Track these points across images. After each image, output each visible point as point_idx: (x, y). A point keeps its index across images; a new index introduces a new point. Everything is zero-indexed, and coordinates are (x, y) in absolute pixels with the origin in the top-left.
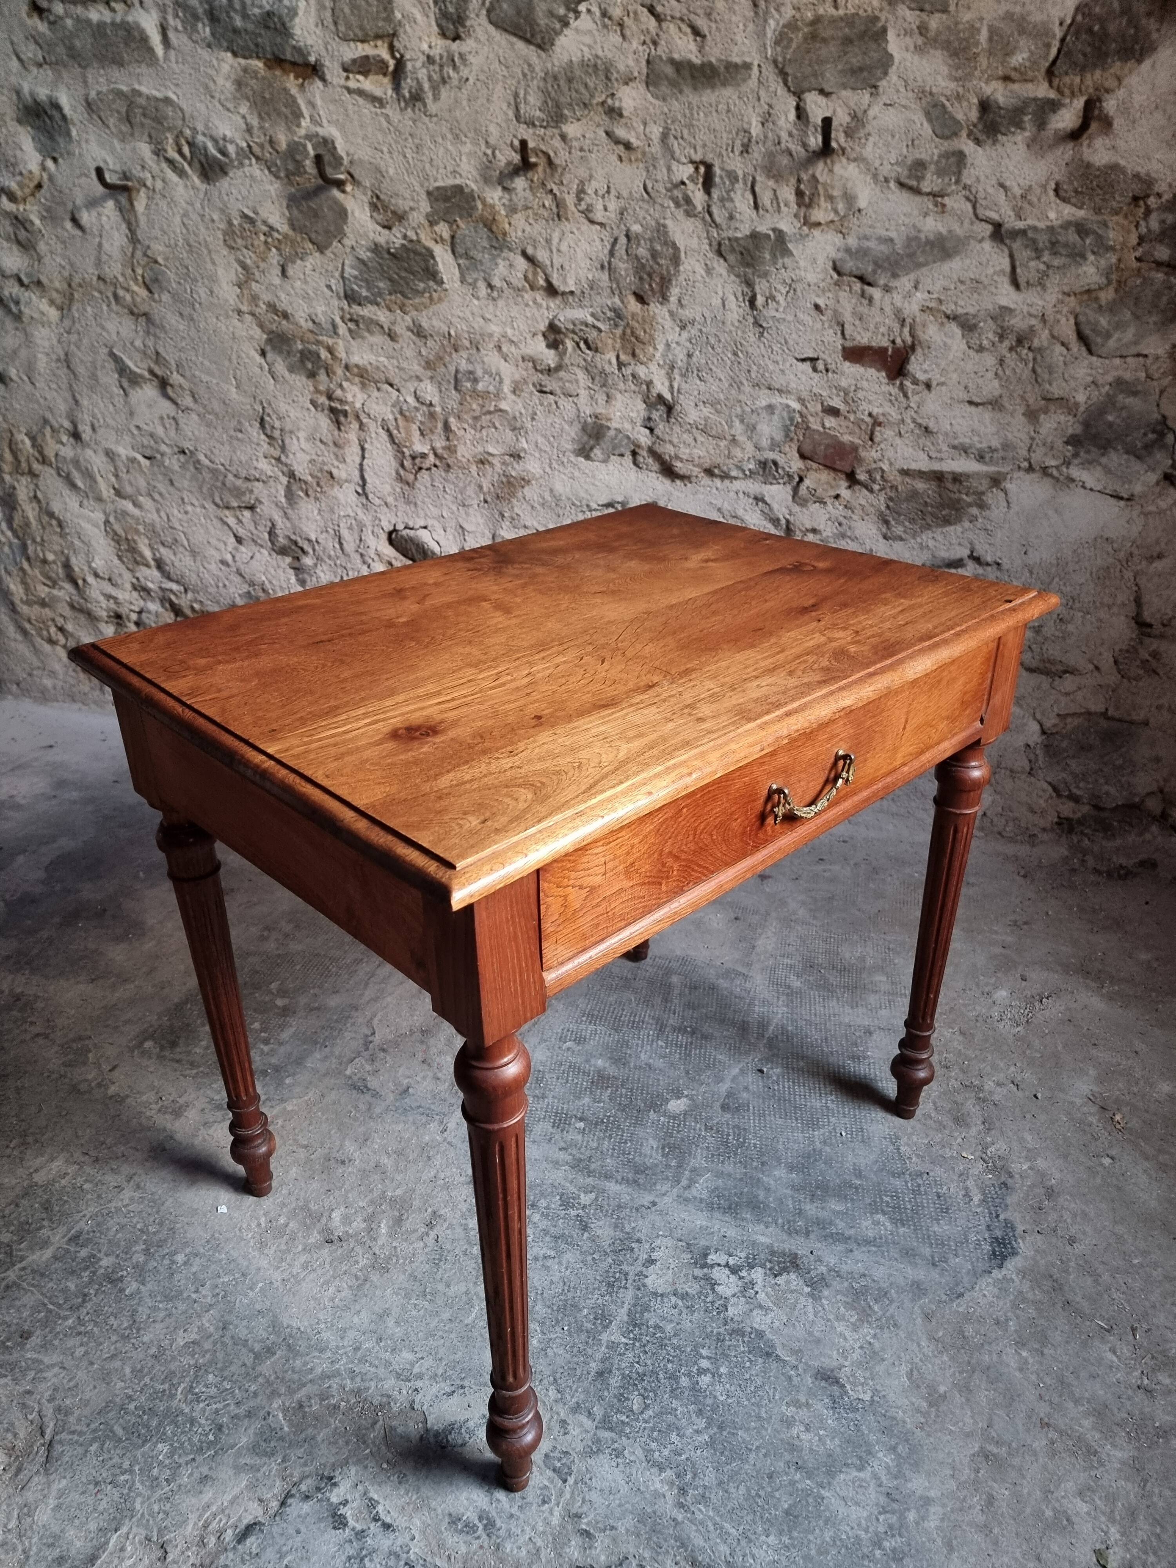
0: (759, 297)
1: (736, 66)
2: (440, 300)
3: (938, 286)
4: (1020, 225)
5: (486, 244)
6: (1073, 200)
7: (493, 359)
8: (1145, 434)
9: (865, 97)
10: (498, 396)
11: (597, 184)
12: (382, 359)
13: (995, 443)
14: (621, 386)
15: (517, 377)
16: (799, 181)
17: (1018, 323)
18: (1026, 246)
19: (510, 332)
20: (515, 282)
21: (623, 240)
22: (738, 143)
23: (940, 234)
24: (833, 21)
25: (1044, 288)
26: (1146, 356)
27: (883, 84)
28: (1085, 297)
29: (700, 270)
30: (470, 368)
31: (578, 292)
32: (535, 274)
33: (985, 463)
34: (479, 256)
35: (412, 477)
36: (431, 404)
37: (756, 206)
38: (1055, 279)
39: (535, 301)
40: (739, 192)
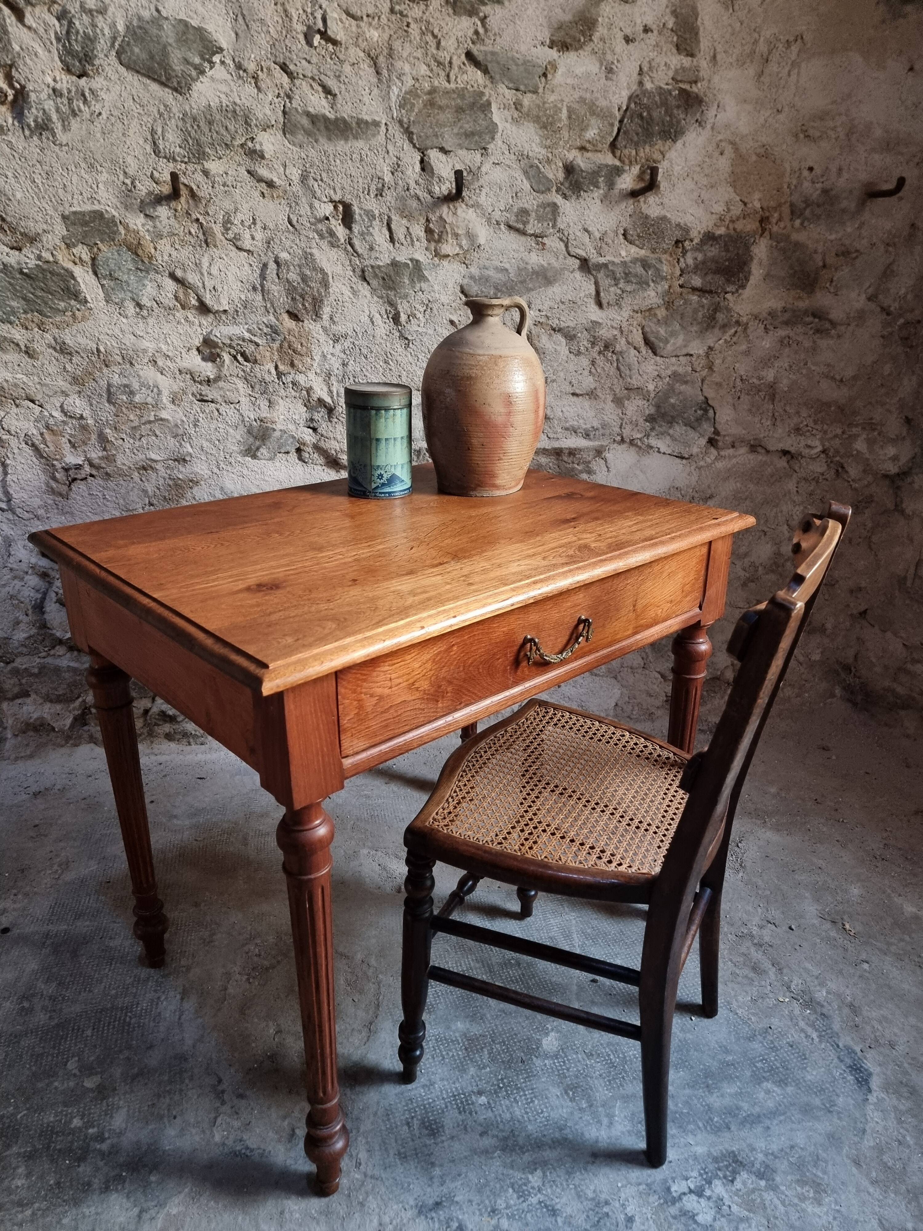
0: (402, 314)
1: (367, 122)
2: (84, 319)
3: (546, 307)
4: (602, 260)
5: (131, 266)
6: (637, 242)
7: (149, 374)
8: (696, 411)
9: (477, 157)
10: (156, 406)
11: (244, 215)
12: (19, 376)
13: (596, 424)
14: (282, 393)
15: (175, 388)
16: (428, 220)
17: (605, 333)
18: (607, 276)
19: (164, 348)
20: (166, 302)
21: (272, 266)
22: (373, 187)
23: (542, 266)
24: (447, 92)
25: (620, 307)
26: (691, 355)
27: (491, 147)
28: (647, 314)
29: (347, 293)
30: (125, 381)
31: (231, 311)
32: (186, 294)
33: (590, 439)
34: (125, 277)
35: (65, 488)
36: (82, 417)
37: (392, 240)
38: (627, 300)
39: (186, 319)
40: (377, 228)
